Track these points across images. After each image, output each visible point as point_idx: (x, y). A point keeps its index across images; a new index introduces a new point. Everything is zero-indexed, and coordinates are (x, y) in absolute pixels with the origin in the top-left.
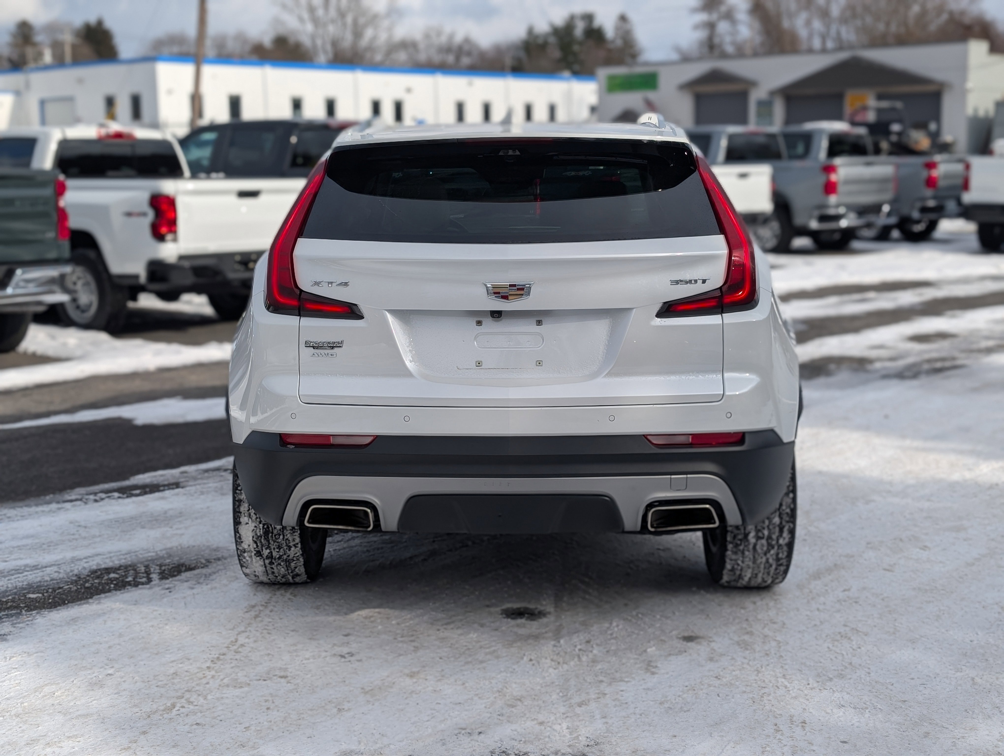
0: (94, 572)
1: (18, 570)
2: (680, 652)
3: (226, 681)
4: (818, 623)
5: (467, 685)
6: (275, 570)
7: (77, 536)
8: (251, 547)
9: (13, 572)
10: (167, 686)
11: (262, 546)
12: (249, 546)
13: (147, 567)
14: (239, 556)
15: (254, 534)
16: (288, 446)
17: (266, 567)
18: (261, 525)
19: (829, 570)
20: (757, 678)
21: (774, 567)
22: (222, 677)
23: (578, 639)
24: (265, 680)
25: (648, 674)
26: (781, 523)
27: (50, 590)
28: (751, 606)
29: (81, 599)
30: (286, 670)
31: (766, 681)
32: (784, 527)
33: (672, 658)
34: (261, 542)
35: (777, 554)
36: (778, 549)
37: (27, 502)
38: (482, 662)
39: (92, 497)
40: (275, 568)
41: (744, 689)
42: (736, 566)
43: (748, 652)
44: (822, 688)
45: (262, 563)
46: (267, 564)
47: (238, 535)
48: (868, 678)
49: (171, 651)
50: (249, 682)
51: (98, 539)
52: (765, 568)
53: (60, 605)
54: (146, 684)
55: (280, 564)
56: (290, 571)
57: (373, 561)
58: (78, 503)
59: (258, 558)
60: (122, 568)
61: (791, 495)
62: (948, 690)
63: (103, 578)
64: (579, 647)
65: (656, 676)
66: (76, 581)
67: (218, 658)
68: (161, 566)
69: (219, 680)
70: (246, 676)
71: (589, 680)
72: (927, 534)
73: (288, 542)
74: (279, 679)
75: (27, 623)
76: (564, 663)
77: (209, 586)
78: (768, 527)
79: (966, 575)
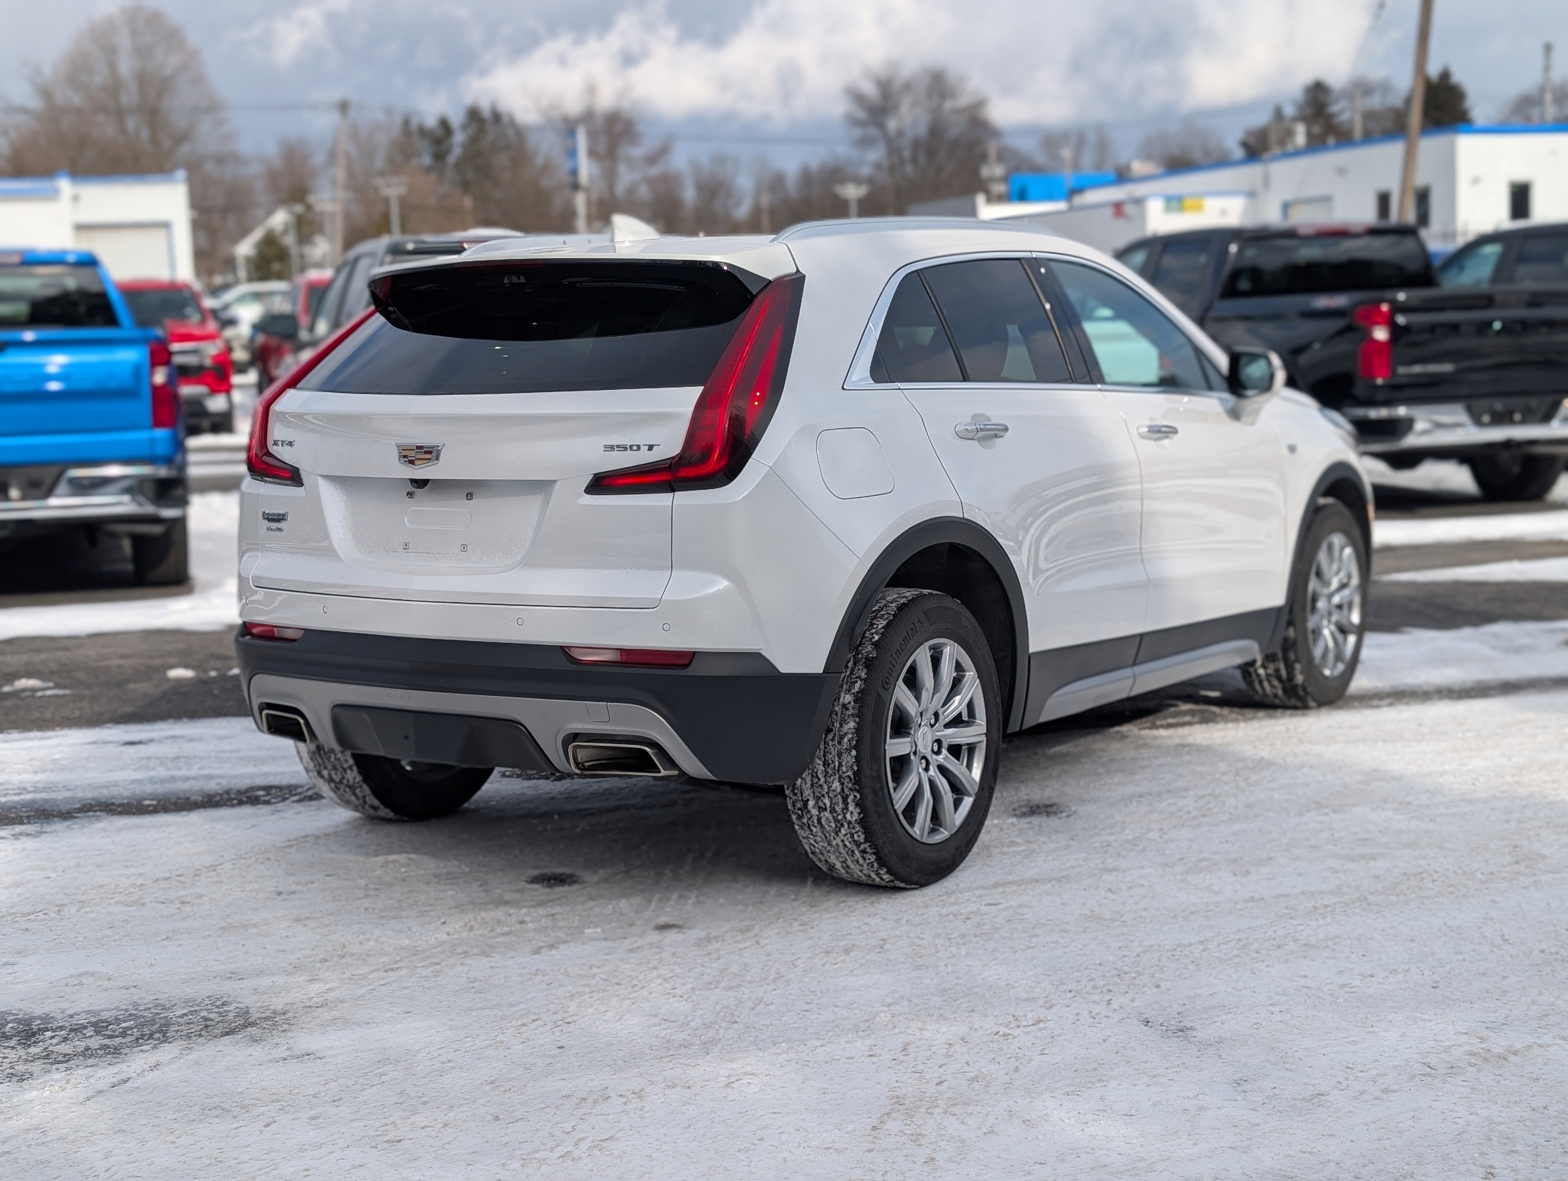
32: (847, 796)
35: (851, 836)
36: (847, 825)
78: (828, 793)
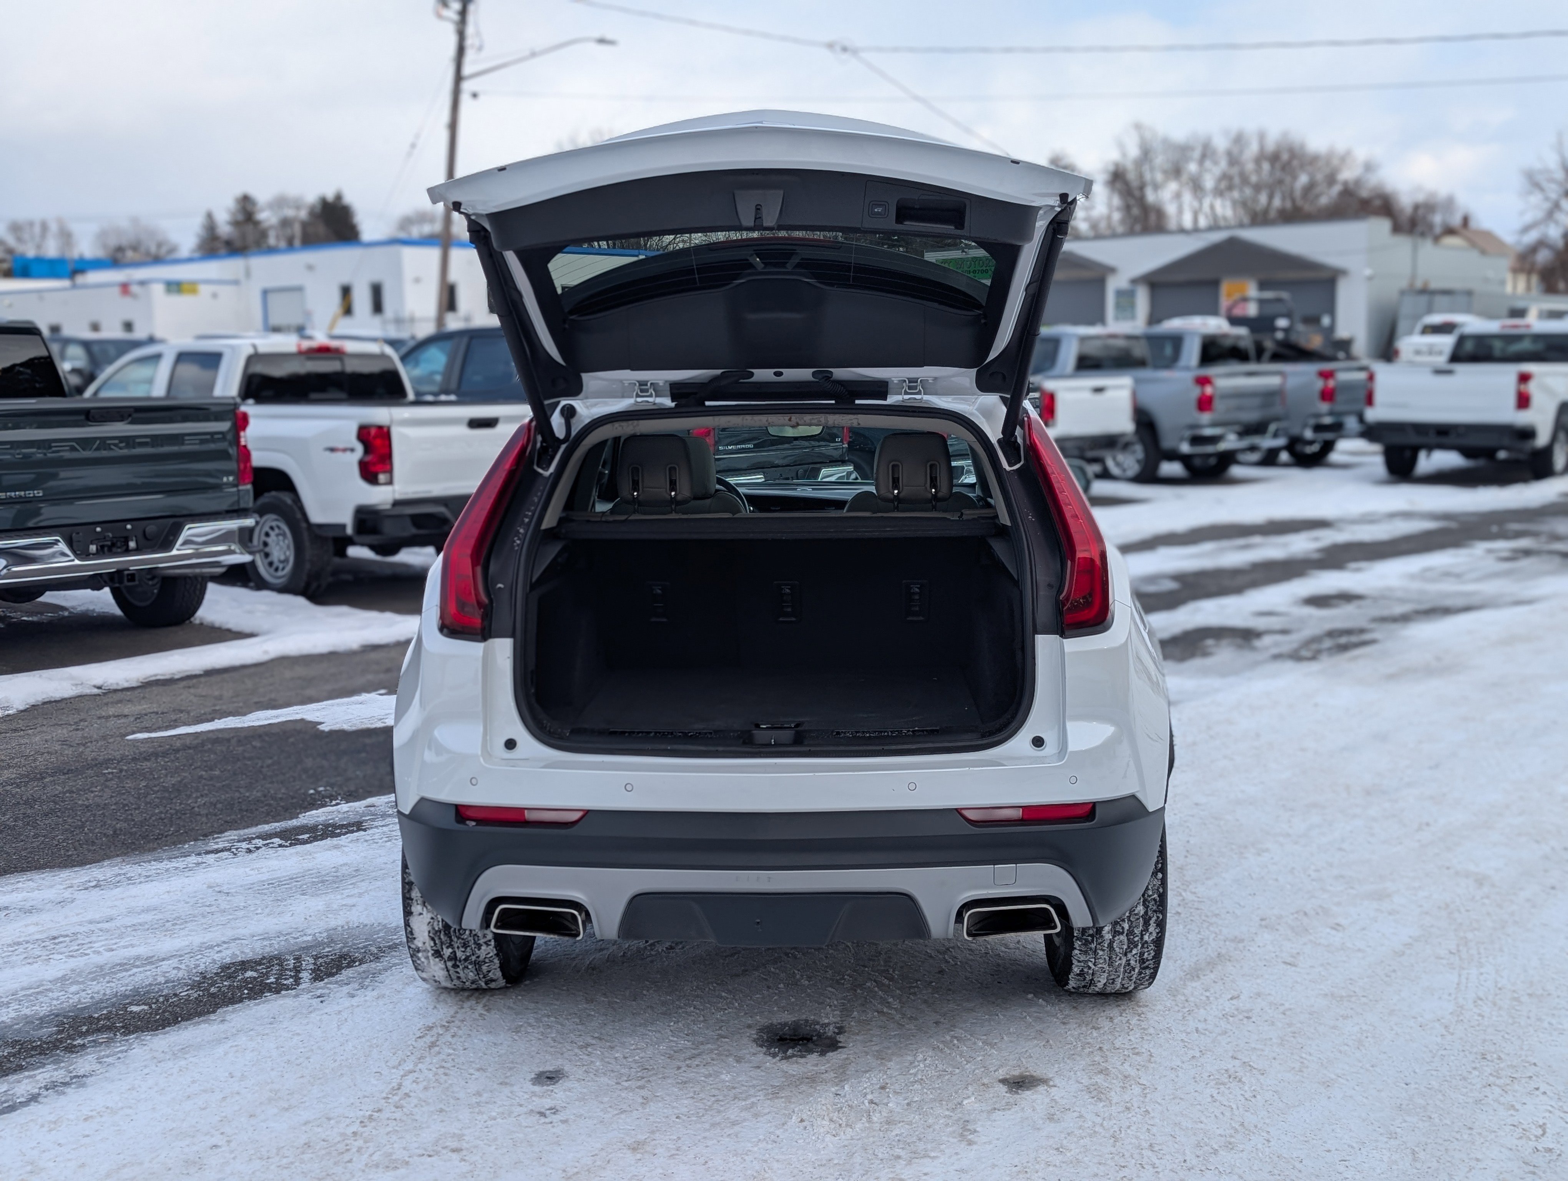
0: (225, 968)
1: (126, 964)
2: (1009, 1106)
3: (376, 1157)
4: (1198, 1054)
5: (710, 1164)
6: (462, 975)
7: (213, 909)
8: (427, 944)
9: (118, 968)
10: (293, 1166)
11: (442, 943)
12: (424, 943)
13: (298, 959)
14: (412, 957)
15: (430, 928)
16: (468, 822)
17: (448, 971)
18: (440, 917)
19: (1211, 964)
20: (1113, 1150)
21: (1137, 970)
22: (371, 1150)
23: (870, 1082)
24: (430, 1156)
25: (964, 1144)
26: (1146, 913)
27: (161, 999)
28: (1106, 1025)
29: (200, 1014)
30: (460, 1137)
31: (1127, 1155)
32: (1150, 918)
33: (997, 1115)
34: (440, 938)
35: (1142, 954)
36: (1142, 947)
37: (159, 853)
38: (734, 1123)
39: (244, 845)
40: (461, 972)
41: (1096, 1170)
42: (1086, 970)
43: (1101, 1104)
44: (1203, 1168)
45: (443, 966)
46: (450, 968)
47: (409, 929)
48: (1267, 1149)
49: (307, 1104)
50: (407, 1159)
51: (240, 914)
52: (1125, 971)
53: (169, 1025)
54: (264, 1163)
55: (467, 968)
56: (481, 976)
57: (601, 950)
58: (225, 854)
59: (437, 960)
60: (265, 961)
61: (1160, 875)
62: (1379, 1171)
63: (236, 978)
64: (869, 1097)
65: (975, 1147)
66: (200, 983)
67: (371, 1116)
68: (316, 958)
69: (366, 1156)
70: (404, 1149)
71: (880, 1156)
72: (1339, 904)
73: (476, 939)
74: (450, 1154)
75: (119, 1055)
76: (847, 1125)
77: (375, 993)
78: (1129, 917)
79: (1394, 971)
